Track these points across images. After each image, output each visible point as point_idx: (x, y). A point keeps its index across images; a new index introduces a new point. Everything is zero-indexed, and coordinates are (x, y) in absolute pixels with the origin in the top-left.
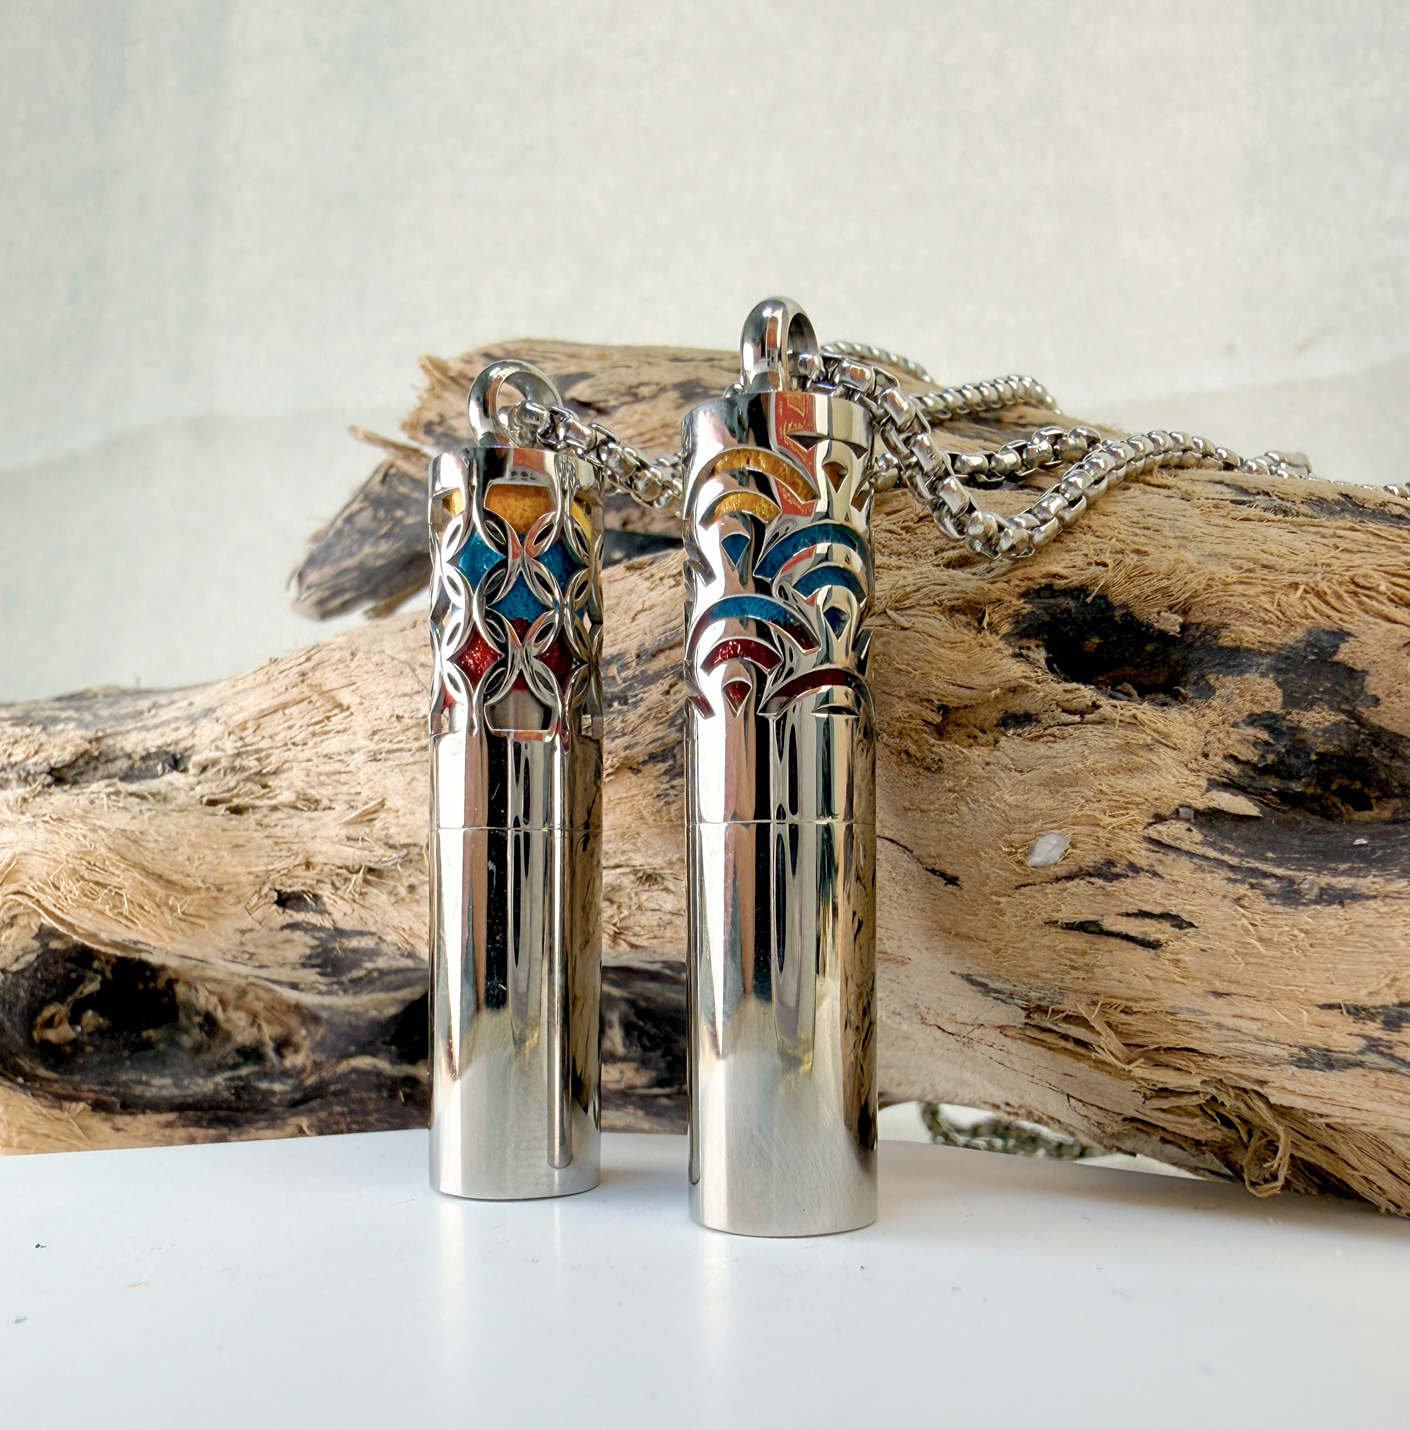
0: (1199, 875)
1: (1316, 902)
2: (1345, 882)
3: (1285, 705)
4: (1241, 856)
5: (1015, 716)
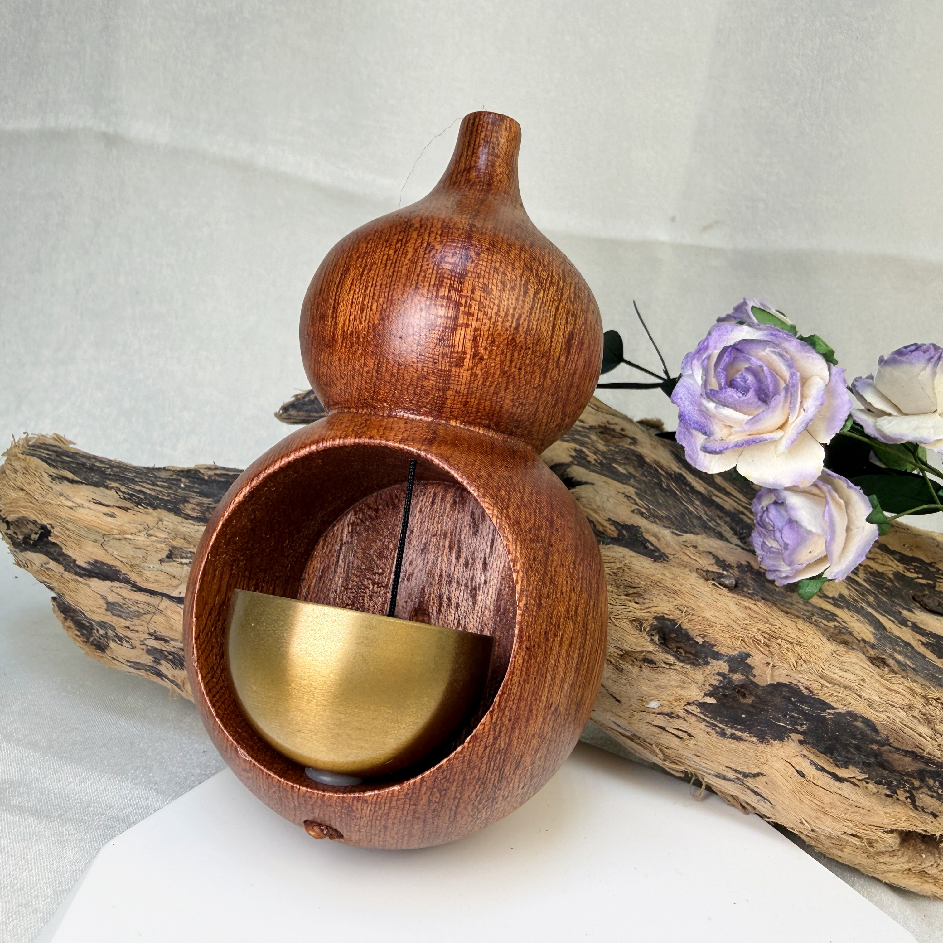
0: (698, 723)
1: (730, 738)
2: (739, 733)
3: (729, 672)
4: (710, 718)
5: (647, 659)
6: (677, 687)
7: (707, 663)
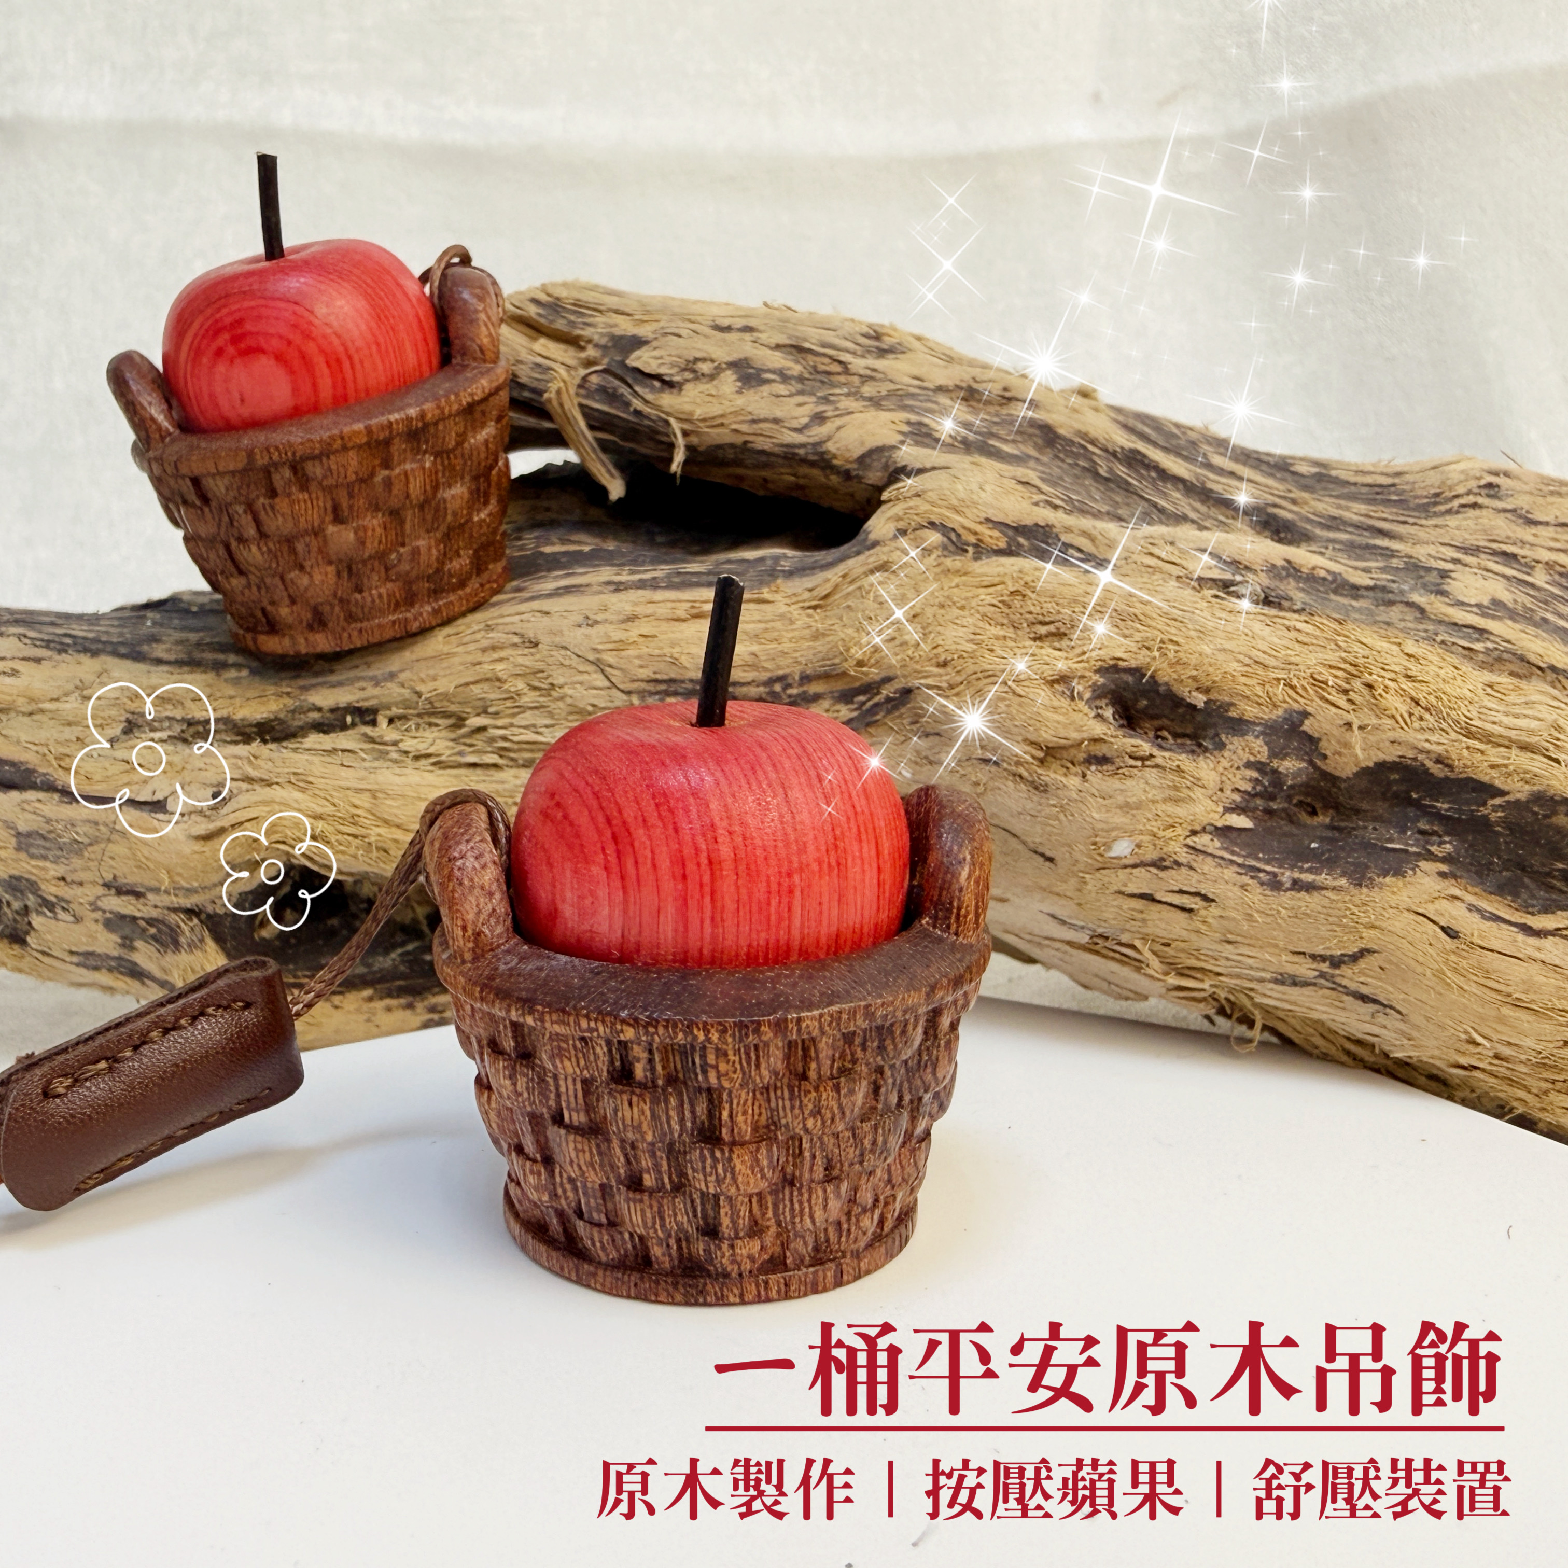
0: (1219, 871)
1: (1292, 889)
2: (1308, 878)
3: (1269, 757)
4: (1246, 857)
5: (1096, 757)
6: (1165, 801)
7: (1221, 746)
